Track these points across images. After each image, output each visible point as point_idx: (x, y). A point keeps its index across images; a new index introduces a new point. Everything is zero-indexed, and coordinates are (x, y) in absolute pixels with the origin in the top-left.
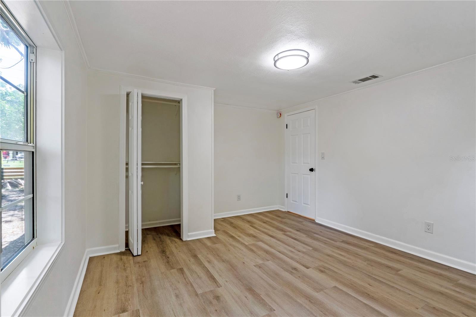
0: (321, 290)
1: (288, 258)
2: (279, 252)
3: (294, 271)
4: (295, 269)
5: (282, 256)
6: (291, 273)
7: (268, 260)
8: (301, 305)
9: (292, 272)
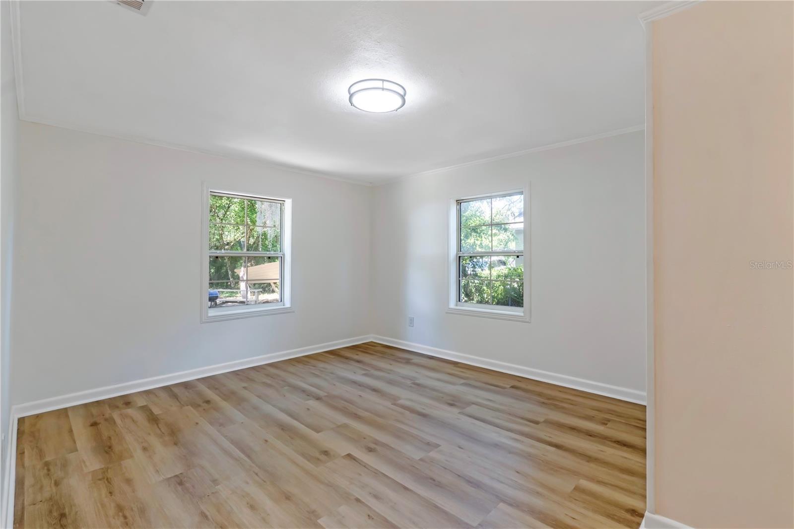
0: (339, 427)
1: (384, 472)
2: (406, 488)
3: (373, 446)
4: (370, 450)
5: (399, 477)
6: (376, 442)
7: (421, 460)
8: (367, 410)
9: (376, 444)
